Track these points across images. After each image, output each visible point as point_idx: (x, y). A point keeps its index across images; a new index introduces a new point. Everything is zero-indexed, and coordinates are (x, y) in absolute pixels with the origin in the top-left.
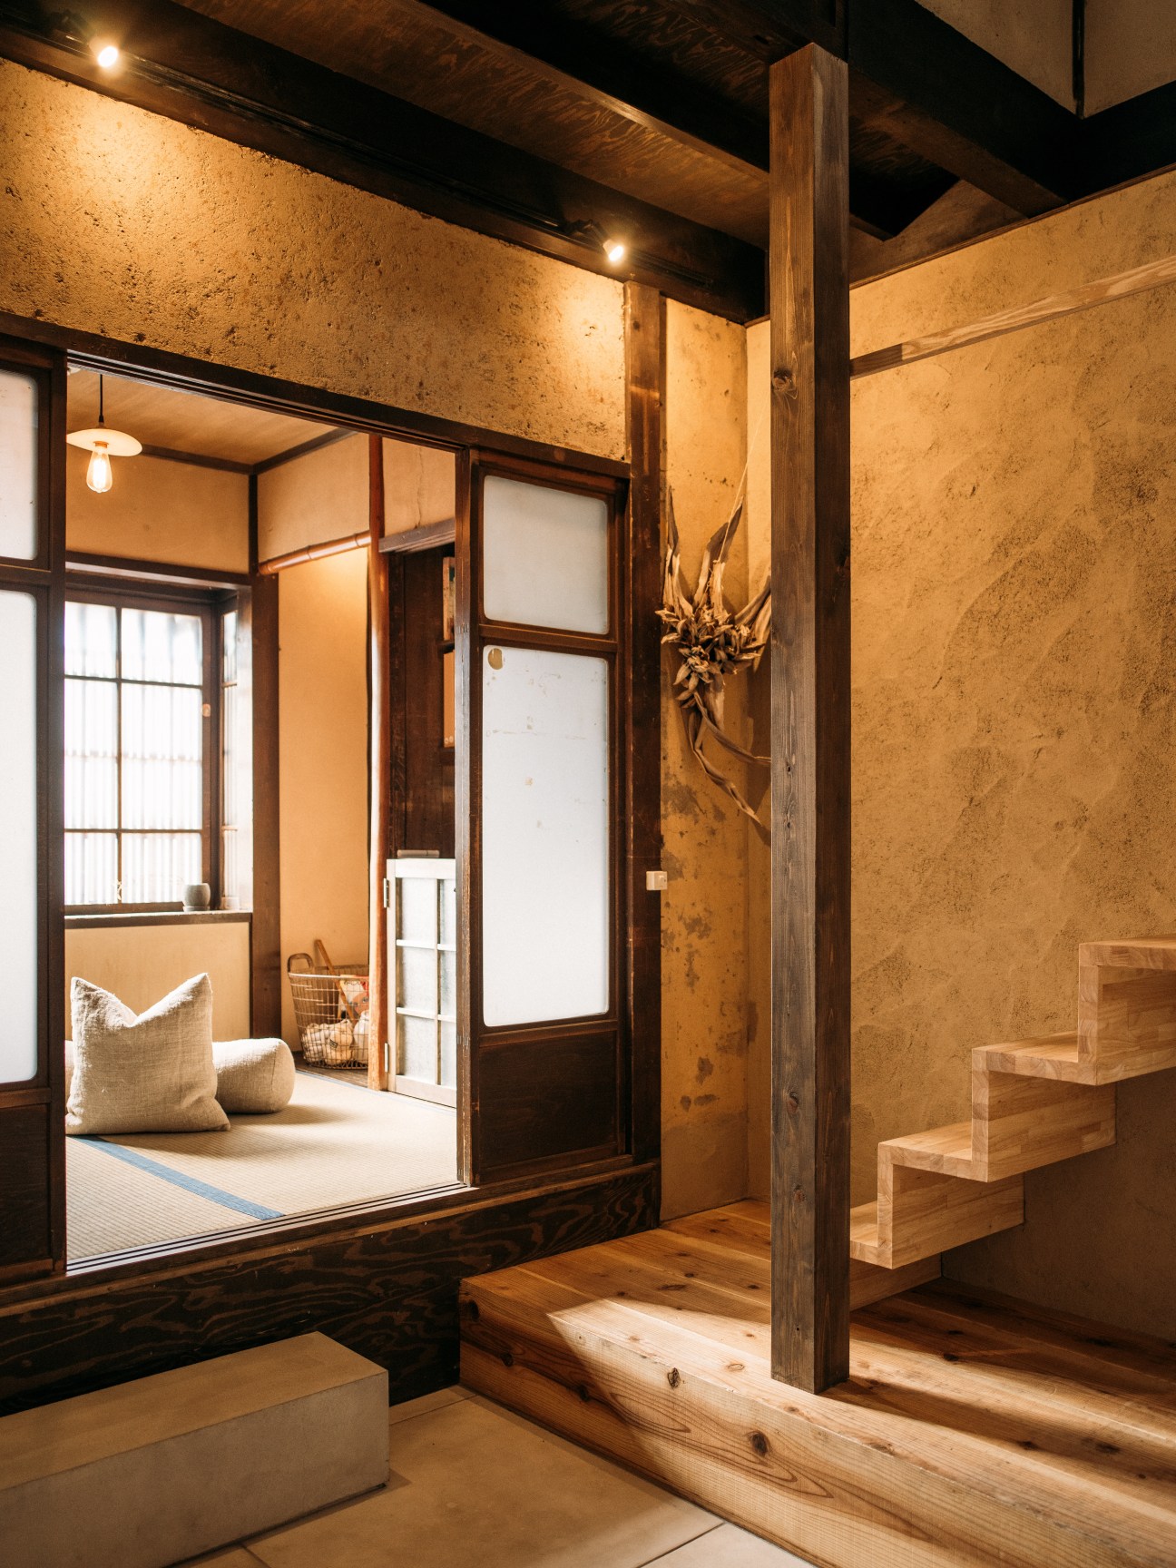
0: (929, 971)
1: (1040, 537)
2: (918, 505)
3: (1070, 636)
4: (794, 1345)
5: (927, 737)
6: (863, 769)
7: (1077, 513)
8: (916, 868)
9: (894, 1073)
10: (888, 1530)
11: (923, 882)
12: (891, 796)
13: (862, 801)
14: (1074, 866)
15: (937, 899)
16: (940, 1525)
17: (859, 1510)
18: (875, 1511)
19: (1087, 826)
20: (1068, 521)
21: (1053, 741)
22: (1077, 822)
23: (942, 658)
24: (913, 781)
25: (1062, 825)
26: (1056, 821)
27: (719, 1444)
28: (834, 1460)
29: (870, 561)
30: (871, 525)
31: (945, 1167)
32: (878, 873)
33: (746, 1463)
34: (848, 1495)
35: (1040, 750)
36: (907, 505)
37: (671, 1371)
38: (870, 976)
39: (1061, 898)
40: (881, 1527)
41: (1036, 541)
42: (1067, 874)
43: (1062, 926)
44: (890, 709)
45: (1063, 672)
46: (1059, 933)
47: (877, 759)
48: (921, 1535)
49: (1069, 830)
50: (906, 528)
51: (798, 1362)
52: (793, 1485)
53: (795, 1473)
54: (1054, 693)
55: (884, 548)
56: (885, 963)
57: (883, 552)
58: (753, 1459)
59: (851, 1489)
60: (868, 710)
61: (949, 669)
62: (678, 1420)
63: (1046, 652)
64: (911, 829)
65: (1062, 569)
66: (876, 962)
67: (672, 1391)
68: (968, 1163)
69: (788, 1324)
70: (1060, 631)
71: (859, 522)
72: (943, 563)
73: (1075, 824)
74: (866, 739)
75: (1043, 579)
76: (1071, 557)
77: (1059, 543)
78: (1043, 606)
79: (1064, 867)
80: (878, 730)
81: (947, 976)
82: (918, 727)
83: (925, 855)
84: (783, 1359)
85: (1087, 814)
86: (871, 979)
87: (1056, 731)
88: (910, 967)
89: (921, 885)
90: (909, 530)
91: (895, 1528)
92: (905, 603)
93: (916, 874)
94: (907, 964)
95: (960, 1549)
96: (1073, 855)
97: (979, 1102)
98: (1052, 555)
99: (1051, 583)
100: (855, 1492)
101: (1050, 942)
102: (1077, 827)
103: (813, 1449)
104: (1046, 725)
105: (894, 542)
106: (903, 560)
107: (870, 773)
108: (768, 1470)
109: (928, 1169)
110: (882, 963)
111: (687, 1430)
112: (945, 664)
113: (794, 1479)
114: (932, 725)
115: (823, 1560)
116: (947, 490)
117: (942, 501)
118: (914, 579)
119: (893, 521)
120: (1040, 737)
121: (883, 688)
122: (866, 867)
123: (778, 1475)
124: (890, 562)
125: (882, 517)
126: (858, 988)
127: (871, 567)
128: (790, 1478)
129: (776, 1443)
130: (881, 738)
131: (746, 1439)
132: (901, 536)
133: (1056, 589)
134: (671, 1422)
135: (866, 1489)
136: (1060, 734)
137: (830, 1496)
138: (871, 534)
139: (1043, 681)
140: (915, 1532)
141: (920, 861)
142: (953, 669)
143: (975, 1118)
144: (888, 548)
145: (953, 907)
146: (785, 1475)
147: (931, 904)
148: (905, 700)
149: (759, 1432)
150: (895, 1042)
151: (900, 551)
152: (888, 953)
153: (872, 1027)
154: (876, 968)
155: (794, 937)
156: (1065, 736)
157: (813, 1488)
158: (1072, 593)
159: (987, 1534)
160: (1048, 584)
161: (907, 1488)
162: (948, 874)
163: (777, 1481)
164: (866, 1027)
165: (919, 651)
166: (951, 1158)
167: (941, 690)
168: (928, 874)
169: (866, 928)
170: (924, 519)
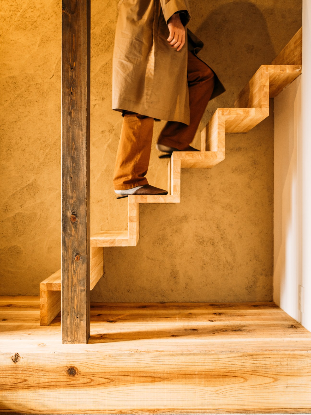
0: (48, 188)
1: (95, 28)
2: (43, 7)
3: (107, 65)
4: (75, 325)
5: (47, 97)
6: (16, 109)
7: (110, 22)
8: (42, 148)
9: (32, 230)
10: (143, 384)
11: (45, 153)
12: (30, 120)
13: (16, 122)
14: (109, 146)
15: (51, 160)
16: (168, 372)
17: (128, 381)
18: (136, 378)
19: (114, 132)
20: (106, 25)
21: (101, 102)
22: (110, 131)
23: (54, 67)
24: (41, 114)
25: (104, 132)
26: (102, 130)
27: (47, 380)
28: (114, 364)
29: (21, 26)
30: (21, 11)
31: (116, 244)
32: (24, 151)
33: (63, 383)
34: (122, 377)
35: (95, 105)
36: (38, 6)
37: (14, 355)
38: (20, 192)
39: (104, 158)
40: (139, 384)
41: (94, 29)
42: (107, 149)
43: (104, 168)
44: (30, 86)
45: (105, 77)
46: (103, 171)
47: (24, 105)
48: (159, 380)
49: (107, 134)
50: (38, 15)
51: (77, 333)
52: (92, 383)
53: (92, 378)
54: (101, 85)
55: (28, 21)
56: (27, 187)
57: (27, 23)
58: (68, 380)
59: (123, 374)
60: (19, 85)
61: (57, 72)
62: (19, 377)
63: (98, 70)
64: (40, 133)
65: (105, 41)
66: (23, 186)
67: (15, 365)
68: (127, 240)
69: (71, 317)
70: (103, 63)
71: (15, 9)
72: (55, 31)
73: (109, 131)
74: (18, 96)
75: (97, 43)
76: (108, 37)
77: (103, 31)
78: (97, 53)
79: (106, 147)
80: (24, 93)
81: (56, 189)
82: (43, 93)
83: (46, 143)
84: (69, 333)
85: (114, 128)
86: (20, 194)
87: (102, 98)
88: (39, 187)
89: (44, 155)
90: (39, 16)
91: (147, 382)
92: (37, 44)
93: (42, 151)
94: (38, 186)
95: (178, 378)
96: (109, 142)
97: (132, 216)
98: (100, 35)
99: (100, 45)
100: (126, 374)
101: (100, 174)
102: (110, 133)
103: (103, 364)
104: (98, 96)
105: (32, 20)
106: (37, 27)
107: (20, 110)
108: (77, 382)
109: (109, 246)
110: (25, 187)
111: (26, 380)
112: (55, 70)
113: (92, 380)
114: (49, 93)
115: (109, 410)
116: (57, 4)
117: (55, 7)
118: (41, 36)
119: (32, 11)
120: (95, 100)
121: (26, 77)
122: (18, 148)
123: (83, 382)
124: (30, 27)
125: (27, 9)
126: (14, 198)
127: (21, 28)
128: (90, 380)
129: (80, 368)
130: (25, 97)
131: (63, 372)
132: (36, 18)
133: (102, 48)
134: (14, 380)
135: (132, 370)
136: (103, 99)
137: (112, 380)
138: (21, 15)
139: (96, 80)
140: (156, 379)
141: (44, 145)
142: (59, 72)
143: (129, 222)
144: (29, 22)
145: (59, 163)
146: (88, 380)
147: (48, 162)
148: (37, 82)
149: (72, 367)
150: (32, 218)
151: (35, 24)
152: (29, 183)
153: (21, 213)
154: (23, 189)
155: (74, 143)
156: (105, 100)
157: (104, 381)
158: (108, 50)
159: (190, 367)
160: (99, 46)
161: (151, 363)
162: (56, 150)
163: (83, 385)
164: (18, 213)
165: (44, 64)
166: (119, 240)
167: (53, 80)
168: (47, 151)
169: (18, 173)
170: (46, 13)
